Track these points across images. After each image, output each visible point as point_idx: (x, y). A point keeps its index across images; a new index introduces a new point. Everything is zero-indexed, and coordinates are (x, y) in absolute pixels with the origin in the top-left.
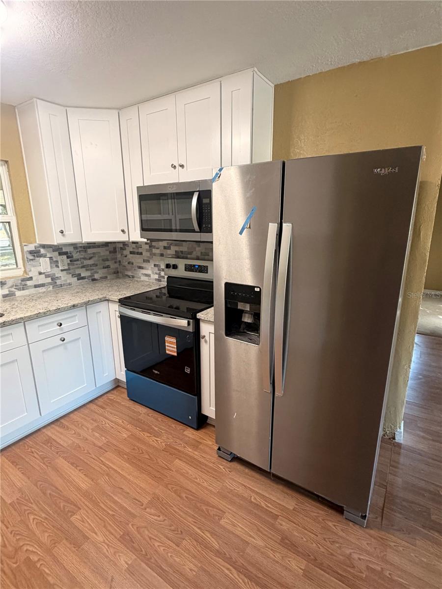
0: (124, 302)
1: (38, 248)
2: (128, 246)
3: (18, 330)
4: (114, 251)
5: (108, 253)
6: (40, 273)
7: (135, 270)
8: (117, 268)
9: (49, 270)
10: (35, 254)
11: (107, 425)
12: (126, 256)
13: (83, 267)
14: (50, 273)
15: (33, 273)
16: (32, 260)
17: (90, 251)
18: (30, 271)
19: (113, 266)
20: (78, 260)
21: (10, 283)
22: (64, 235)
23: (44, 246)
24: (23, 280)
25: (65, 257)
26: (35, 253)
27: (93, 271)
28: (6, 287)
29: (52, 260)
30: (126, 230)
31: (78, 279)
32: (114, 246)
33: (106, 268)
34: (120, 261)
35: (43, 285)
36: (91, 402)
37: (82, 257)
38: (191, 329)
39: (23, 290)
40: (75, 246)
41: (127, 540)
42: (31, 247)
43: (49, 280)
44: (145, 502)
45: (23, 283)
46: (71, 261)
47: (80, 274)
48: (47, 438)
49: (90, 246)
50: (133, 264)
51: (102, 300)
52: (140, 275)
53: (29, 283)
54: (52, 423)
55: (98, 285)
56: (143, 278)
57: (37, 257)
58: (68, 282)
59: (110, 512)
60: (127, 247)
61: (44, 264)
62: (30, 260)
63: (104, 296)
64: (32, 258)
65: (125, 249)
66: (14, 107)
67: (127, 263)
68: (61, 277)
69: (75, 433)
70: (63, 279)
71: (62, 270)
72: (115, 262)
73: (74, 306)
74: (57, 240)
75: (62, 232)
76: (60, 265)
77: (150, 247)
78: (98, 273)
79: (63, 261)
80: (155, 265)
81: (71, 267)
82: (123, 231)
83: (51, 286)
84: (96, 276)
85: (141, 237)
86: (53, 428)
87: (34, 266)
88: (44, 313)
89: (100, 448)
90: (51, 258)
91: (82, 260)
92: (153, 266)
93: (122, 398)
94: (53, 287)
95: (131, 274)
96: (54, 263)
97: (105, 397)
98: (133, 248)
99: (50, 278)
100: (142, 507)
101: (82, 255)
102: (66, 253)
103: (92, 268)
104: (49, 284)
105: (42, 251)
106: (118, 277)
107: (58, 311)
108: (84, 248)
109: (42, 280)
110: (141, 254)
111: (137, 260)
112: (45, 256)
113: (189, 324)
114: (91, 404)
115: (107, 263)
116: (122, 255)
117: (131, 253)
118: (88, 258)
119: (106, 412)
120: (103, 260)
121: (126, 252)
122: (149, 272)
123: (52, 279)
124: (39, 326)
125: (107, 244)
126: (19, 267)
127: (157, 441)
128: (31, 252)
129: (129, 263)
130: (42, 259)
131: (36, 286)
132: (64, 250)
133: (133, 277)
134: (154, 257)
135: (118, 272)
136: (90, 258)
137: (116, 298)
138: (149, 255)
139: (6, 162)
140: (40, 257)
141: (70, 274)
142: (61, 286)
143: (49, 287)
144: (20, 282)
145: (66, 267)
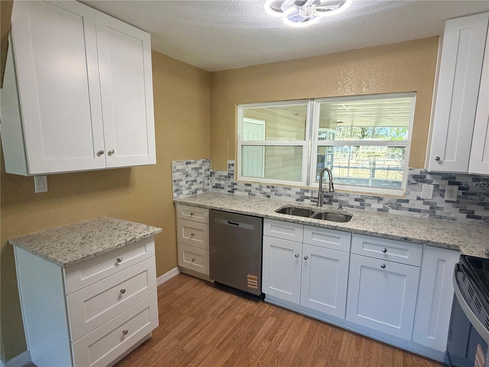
1: (424, 173)
6: (419, 199)
9: (430, 197)
13: (480, 204)
14: (430, 201)
15: (412, 197)
16: (414, 184)
20: (475, 194)
21: (386, 201)
22: (441, 163)
24: (399, 201)
25: (456, 188)
26: (419, 178)
28: (383, 202)
29: (438, 188)
31: (468, 217)
35: (419, 211)
37: (484, 192)
39: (397, 209)
42: (417, 172)
43: (427, 207)
45: (399, 203)
46: (463, 193)
47: (473, 212)
48: (340, 340)
53: (404, 205)
57: (420, 182)
58: (452, 215)
61: (426, 190)
64: (414, 182)
66: (439, 37)
68: (443, 208)
70: (445, 210)
71: (447, 201)
73: (406, 239)
75: (438, 159)
76: (446, 195)
79: (451, 191)
81: (462, 200)
87: (414, 190)
90: (436, 186)
91: (483, 196)
94: (430, 216)
96: (439, 191)
99: (429, 206)
102: (459, 184)
104: (426, 211)
105: (428, 177)
109: (419, 205)
112: (430, 183)
123: (431, 208)
128: (415, 177)
130: (425, 185)
131: (410, 210)
132: (457, 180)
139: (416, 92)
140: (424, 182)
141: (458, 207)
142: (441, 217)
143: (426, 215)
144: (395, 201)
145: (454, 199)
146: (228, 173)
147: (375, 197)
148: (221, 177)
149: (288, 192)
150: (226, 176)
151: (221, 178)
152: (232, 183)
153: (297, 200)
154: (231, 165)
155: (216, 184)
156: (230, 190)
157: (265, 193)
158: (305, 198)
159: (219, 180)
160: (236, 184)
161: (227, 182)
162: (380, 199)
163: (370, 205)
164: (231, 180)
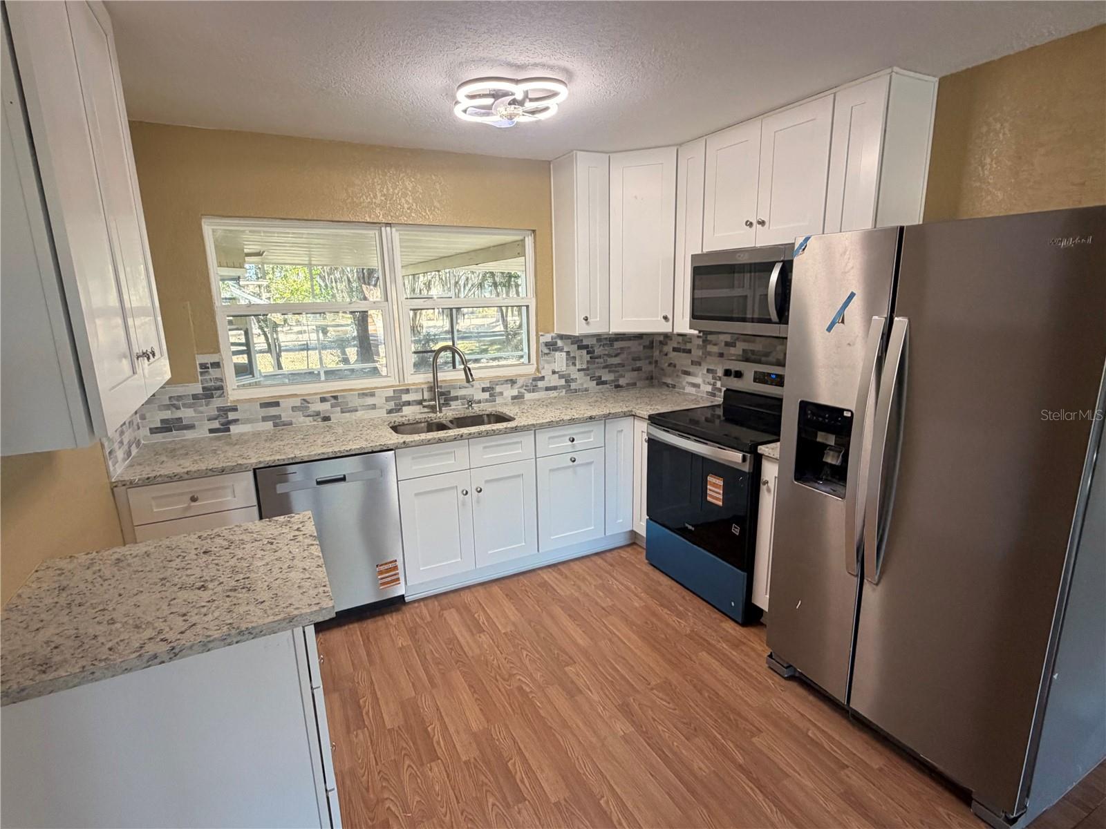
0: (656, 420)
1: (555, 338)
2: (671, 340)
3: (528, 439)
4: (651, 346)
5: (641, 348)
6: (554, 372)
7: (677, 375)
8: (652, 371)
9: (564, 368)
10: (551, 346)
11: (615, 587)
12: (666, 355)
13: (604, 367)
14: (564, 373)
15: (546, 372)
17: (617, 345)
18: (543, 368)
19: (647, 368)
20: (599, 357)
21: (520, 382)
22: (588, 324)
23: (561, 337)
24: (535, 380)
25: (584, 352)
27: (617, 374)
28: (516, 386)
29: (569, 355)
30: (670, 317)
31: (597, 384)
32: (651, 339)
33: (635, 371)
34: (656, 362)
35: (555, 388)
36: (597, 554)
37: (607, 353)
38: (746, 468)
39: (533, 392)
40: (599, 337)
41: (626, 710)
42: (548, 338)
43: (563, 382)
44: (653, 683)
45: (534, 383)
46: (591, 358)
47: (600, 377)
48: (543, 581)
49: (618, 338)
50: (675, 366)
51: (626, 414)
52: (684, 384)
53: (540, 384)
54: (549, 566)
55: (623, 393)
56: (689, 390)
57: (553, 350)
58: (585, 386)
59: (609, 678)
60: (669, 342)
61: (559, 361)
62: (545, 354)
63: (630, 409)
64: (547, 351)
65: (666, 344)
66: (549, 162)
67: (667, 364)
68: (576, 379)
69: (574, 585)
70: (579, 381)
71: (579, 370)
72: (650, 363)
73: (591, 418)
74: (579, 329)
75: (586, 319)
76: (577, 363)
77: (704, 341)
78: (624, 377)
79: (581, 356)
80: (708, 371)
81: (590, 366)
82: (666, 318)
83: (564, 390)
84: (622, 382)
85: (691, 328)
86: (549, 572)
87: (548, 362)
88: (557, 422)
89: (603, 609)
90: (568, 353)
91: (606, 358)
92: (705, 372)
93: (639, 559)
94: (566, 391)
95: (670, 382)
96: (571, 359)
97: (615, 553)
98: (679, 343)
99: (564, 380)
100: (649, 686)
101: (606, 350)
102: (586, 347)
103: (616, 369)
104: (563, 387)
105: (560, 343)
106: (652, 386)
107: (572, 421)
108: (610, 341)
109: (555, 381)
110: (689, 351)
111: (682, 361)
112: (561, 350)
113: (744, 459)
114: (596, 557)
115: (638, 364)
116: (661, 351)
117: (675, 350)
118: (613, 355)
119: (615, 571)
120: (634, 359)
121: (667, 349)
122: (698, 380)
123: (566, 381)
124: (550, 438)
125: (640, 336)
126: (531, 363)
127: (679, 622)
128: (547, 344)
129: (670, 365)
130: (557, 354)
131: (547, 389)
132: (585, 343)
133: (674, 386)
134: (708, 357)
135: (652, 378)
136: (616, 355)
137: (645, 414)
138: (701, 354)
139: (534, 231)
140: (556, 351)
141: (588, 375)
142: (576, 391)
143: (562, 392)
144: (531, 381)
145: (584, 366)
146: (204, 388)
147: (507, 380)
148: (178, 400)
149: (370, 401)
150: (195, 397)
151: (180, 403)
152: (219, 409)
153: (390, 412)
154: (209, 365)
155: (162, 421)
156: (216, 425)
157: (318, 414)
158: (404, 405)
159: (174, 409)
160: (235, 409)
161: (201, 408)
162: (512, 382)
163: (501, 394)
164: (217, 403)
